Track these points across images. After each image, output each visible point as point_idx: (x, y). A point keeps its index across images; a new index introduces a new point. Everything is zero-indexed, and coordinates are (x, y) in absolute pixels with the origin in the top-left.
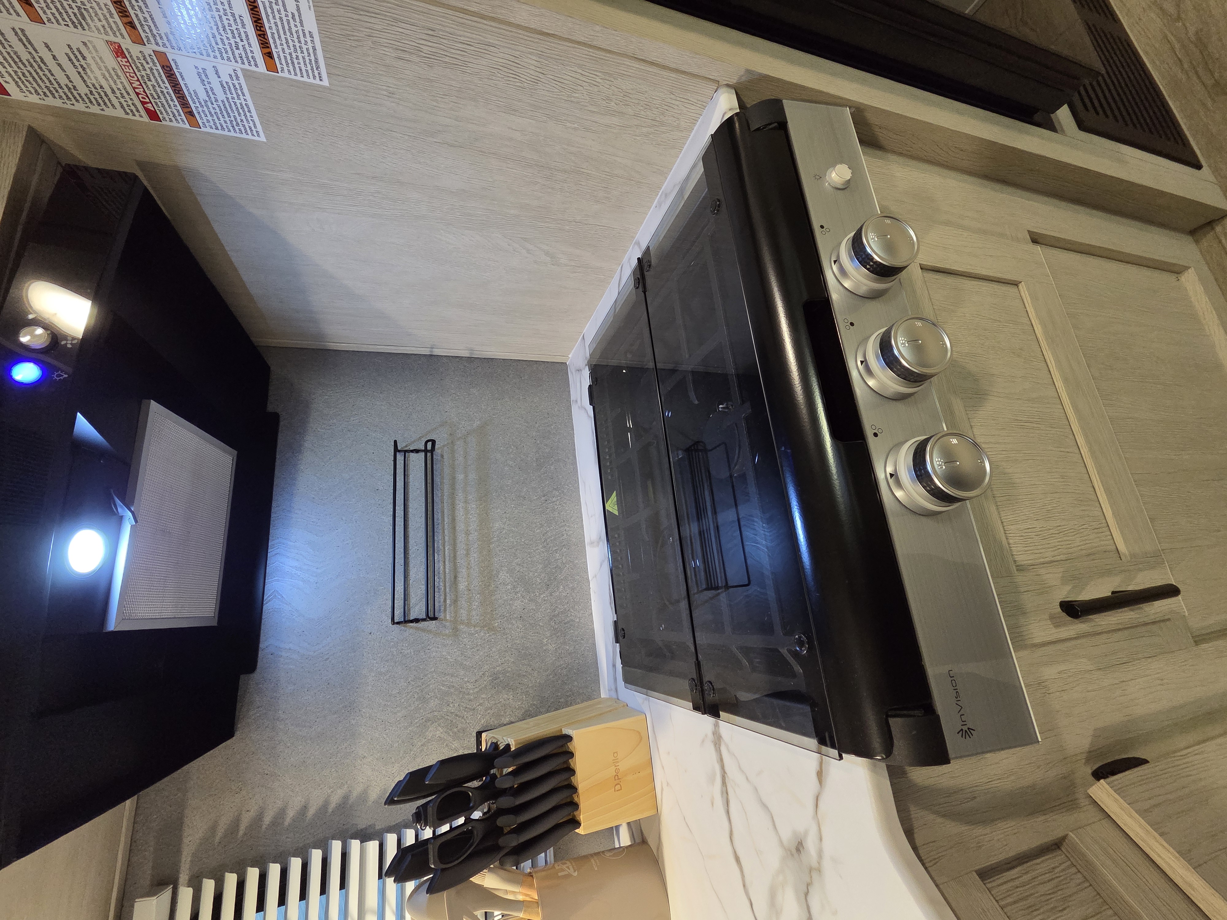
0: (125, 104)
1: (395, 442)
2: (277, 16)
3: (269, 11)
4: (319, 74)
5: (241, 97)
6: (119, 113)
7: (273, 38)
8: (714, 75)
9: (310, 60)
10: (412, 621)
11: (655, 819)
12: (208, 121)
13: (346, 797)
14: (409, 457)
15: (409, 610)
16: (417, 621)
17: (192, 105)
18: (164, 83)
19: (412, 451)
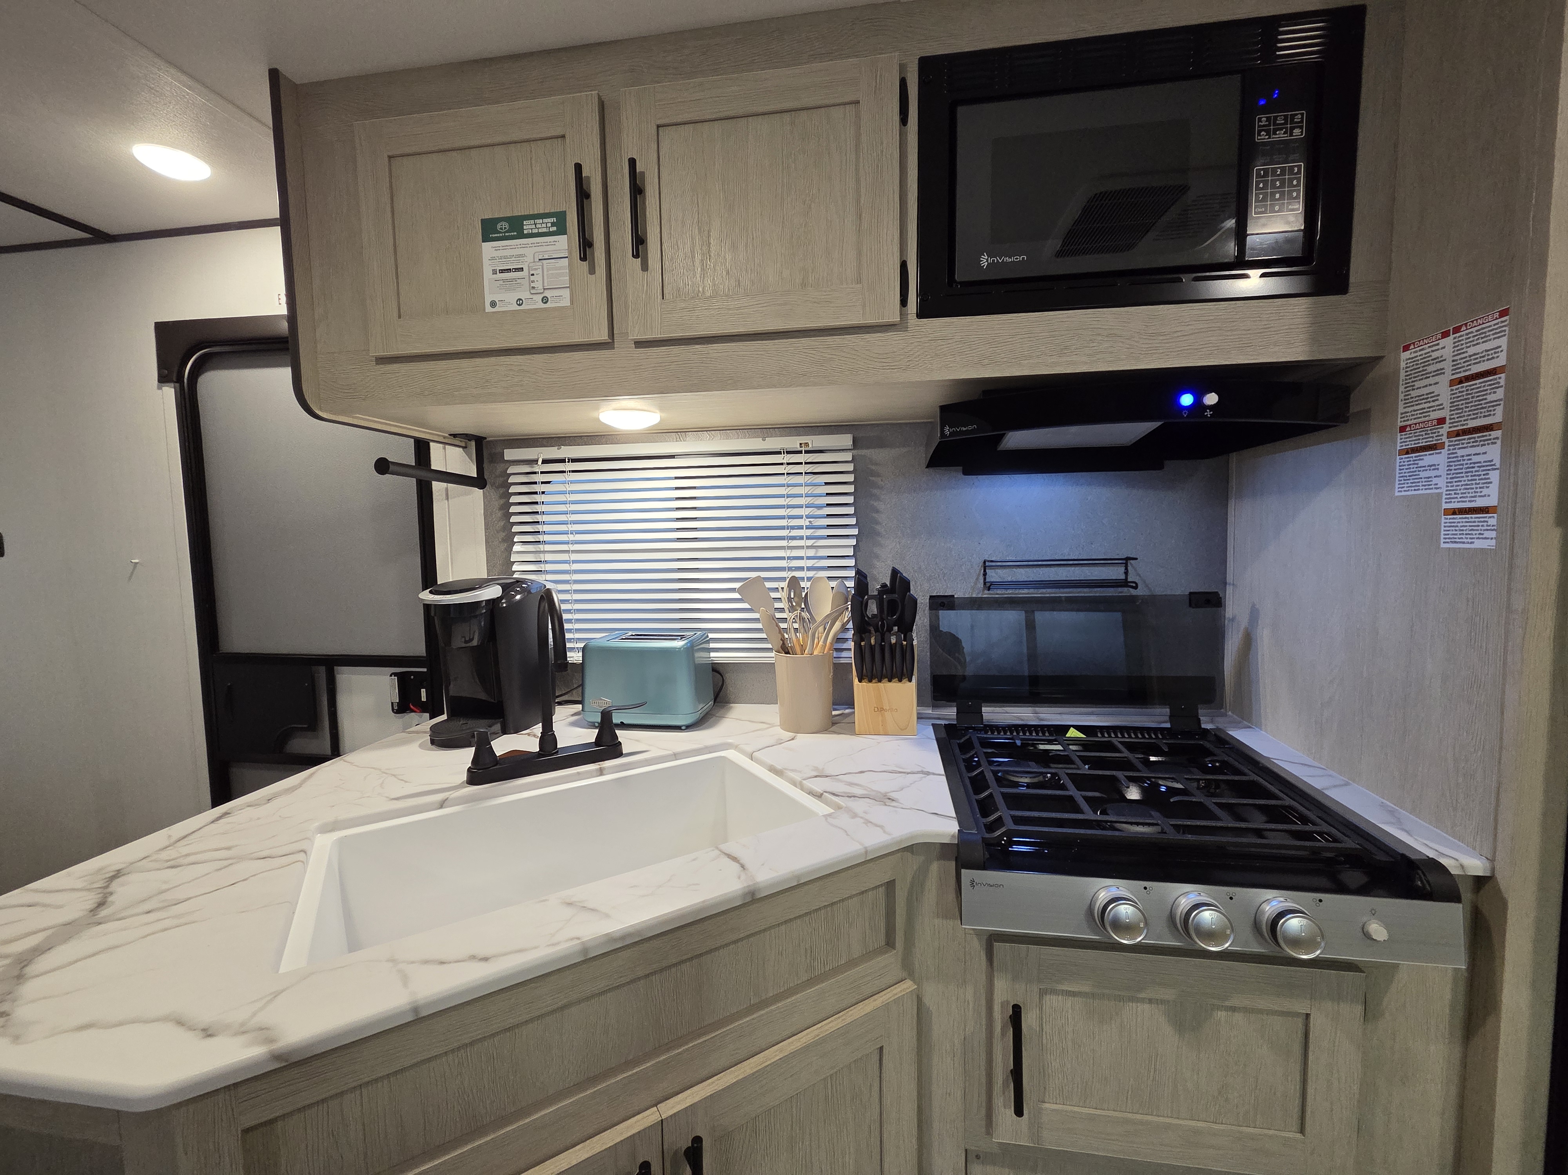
0: (1408, 414)
1: (1136, 559)
2: (1481, 524)
3: (1482, 520)
4: (1448, 542)
5: (1424, 487)
6: (1401, 410)
7: (1465, 518)
8: (1499, 857)
9: (1456, 538)
10: (985, 571)
11: (852, 732)
12: (1404, 462)
13: (878, 534)
14: (1121, 566)
15: (993, 569)
16: (985, 574)
17: (1414, 455)
18: (1426, 442)
19: (1126, 569)
